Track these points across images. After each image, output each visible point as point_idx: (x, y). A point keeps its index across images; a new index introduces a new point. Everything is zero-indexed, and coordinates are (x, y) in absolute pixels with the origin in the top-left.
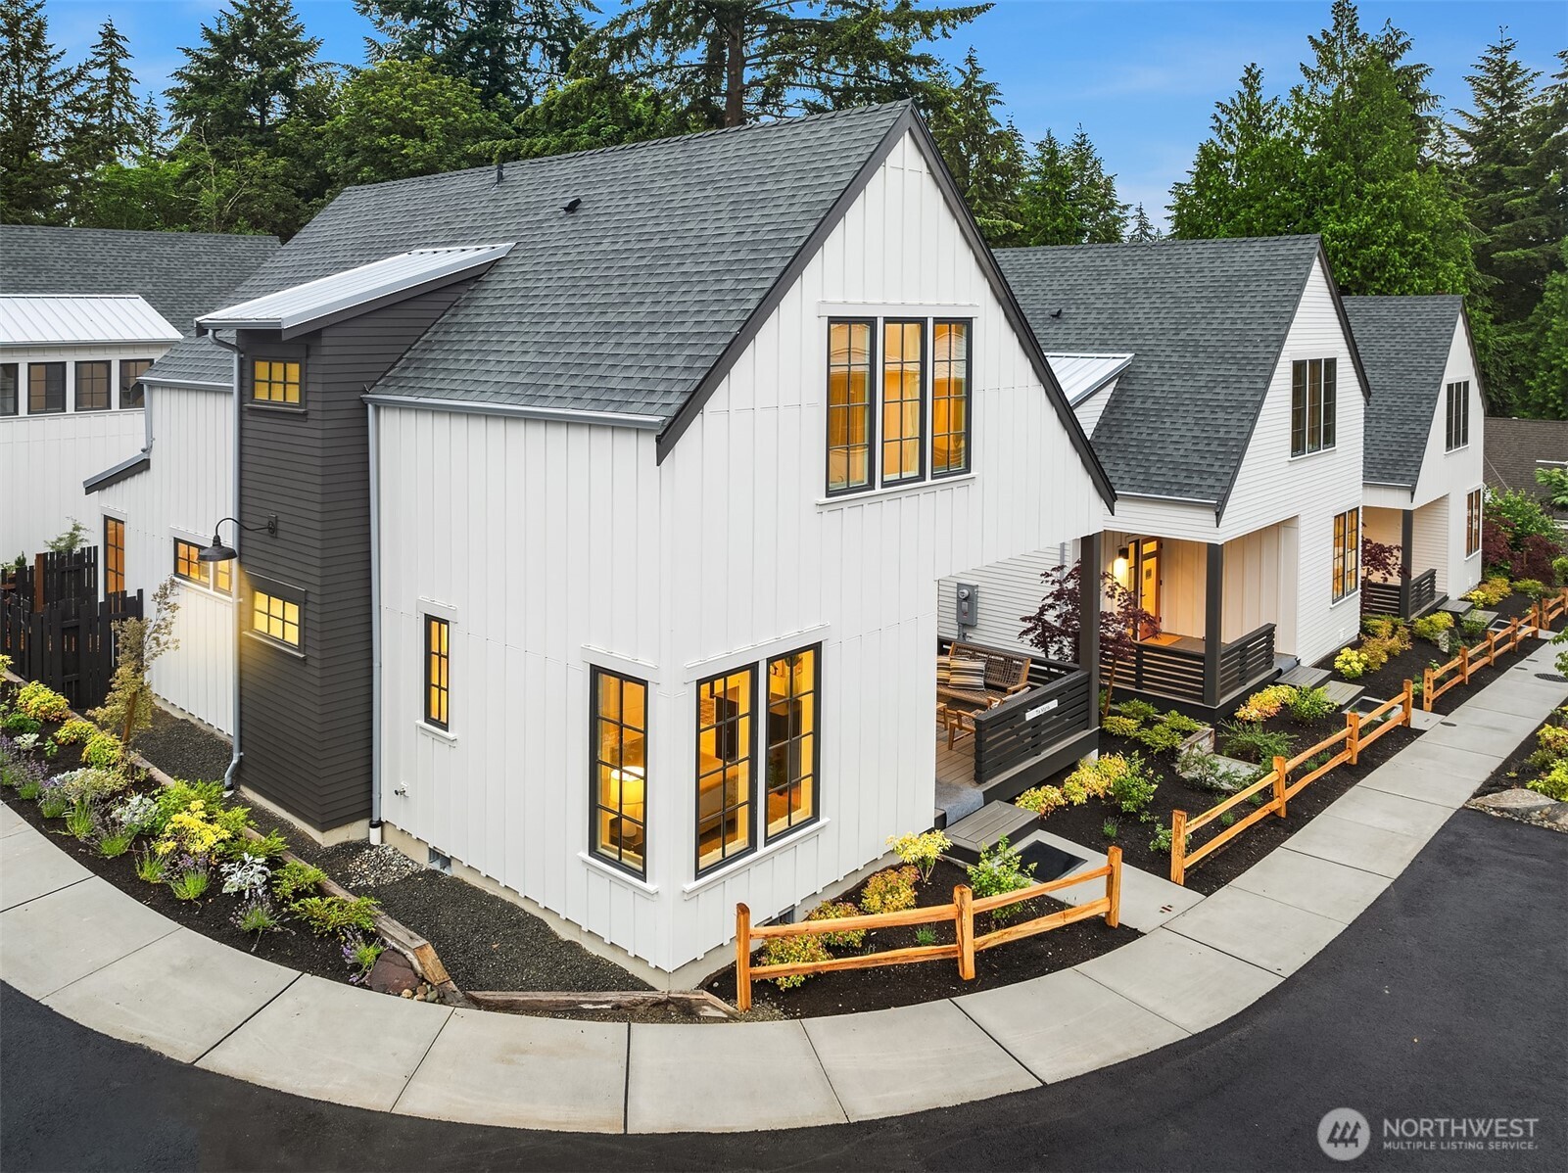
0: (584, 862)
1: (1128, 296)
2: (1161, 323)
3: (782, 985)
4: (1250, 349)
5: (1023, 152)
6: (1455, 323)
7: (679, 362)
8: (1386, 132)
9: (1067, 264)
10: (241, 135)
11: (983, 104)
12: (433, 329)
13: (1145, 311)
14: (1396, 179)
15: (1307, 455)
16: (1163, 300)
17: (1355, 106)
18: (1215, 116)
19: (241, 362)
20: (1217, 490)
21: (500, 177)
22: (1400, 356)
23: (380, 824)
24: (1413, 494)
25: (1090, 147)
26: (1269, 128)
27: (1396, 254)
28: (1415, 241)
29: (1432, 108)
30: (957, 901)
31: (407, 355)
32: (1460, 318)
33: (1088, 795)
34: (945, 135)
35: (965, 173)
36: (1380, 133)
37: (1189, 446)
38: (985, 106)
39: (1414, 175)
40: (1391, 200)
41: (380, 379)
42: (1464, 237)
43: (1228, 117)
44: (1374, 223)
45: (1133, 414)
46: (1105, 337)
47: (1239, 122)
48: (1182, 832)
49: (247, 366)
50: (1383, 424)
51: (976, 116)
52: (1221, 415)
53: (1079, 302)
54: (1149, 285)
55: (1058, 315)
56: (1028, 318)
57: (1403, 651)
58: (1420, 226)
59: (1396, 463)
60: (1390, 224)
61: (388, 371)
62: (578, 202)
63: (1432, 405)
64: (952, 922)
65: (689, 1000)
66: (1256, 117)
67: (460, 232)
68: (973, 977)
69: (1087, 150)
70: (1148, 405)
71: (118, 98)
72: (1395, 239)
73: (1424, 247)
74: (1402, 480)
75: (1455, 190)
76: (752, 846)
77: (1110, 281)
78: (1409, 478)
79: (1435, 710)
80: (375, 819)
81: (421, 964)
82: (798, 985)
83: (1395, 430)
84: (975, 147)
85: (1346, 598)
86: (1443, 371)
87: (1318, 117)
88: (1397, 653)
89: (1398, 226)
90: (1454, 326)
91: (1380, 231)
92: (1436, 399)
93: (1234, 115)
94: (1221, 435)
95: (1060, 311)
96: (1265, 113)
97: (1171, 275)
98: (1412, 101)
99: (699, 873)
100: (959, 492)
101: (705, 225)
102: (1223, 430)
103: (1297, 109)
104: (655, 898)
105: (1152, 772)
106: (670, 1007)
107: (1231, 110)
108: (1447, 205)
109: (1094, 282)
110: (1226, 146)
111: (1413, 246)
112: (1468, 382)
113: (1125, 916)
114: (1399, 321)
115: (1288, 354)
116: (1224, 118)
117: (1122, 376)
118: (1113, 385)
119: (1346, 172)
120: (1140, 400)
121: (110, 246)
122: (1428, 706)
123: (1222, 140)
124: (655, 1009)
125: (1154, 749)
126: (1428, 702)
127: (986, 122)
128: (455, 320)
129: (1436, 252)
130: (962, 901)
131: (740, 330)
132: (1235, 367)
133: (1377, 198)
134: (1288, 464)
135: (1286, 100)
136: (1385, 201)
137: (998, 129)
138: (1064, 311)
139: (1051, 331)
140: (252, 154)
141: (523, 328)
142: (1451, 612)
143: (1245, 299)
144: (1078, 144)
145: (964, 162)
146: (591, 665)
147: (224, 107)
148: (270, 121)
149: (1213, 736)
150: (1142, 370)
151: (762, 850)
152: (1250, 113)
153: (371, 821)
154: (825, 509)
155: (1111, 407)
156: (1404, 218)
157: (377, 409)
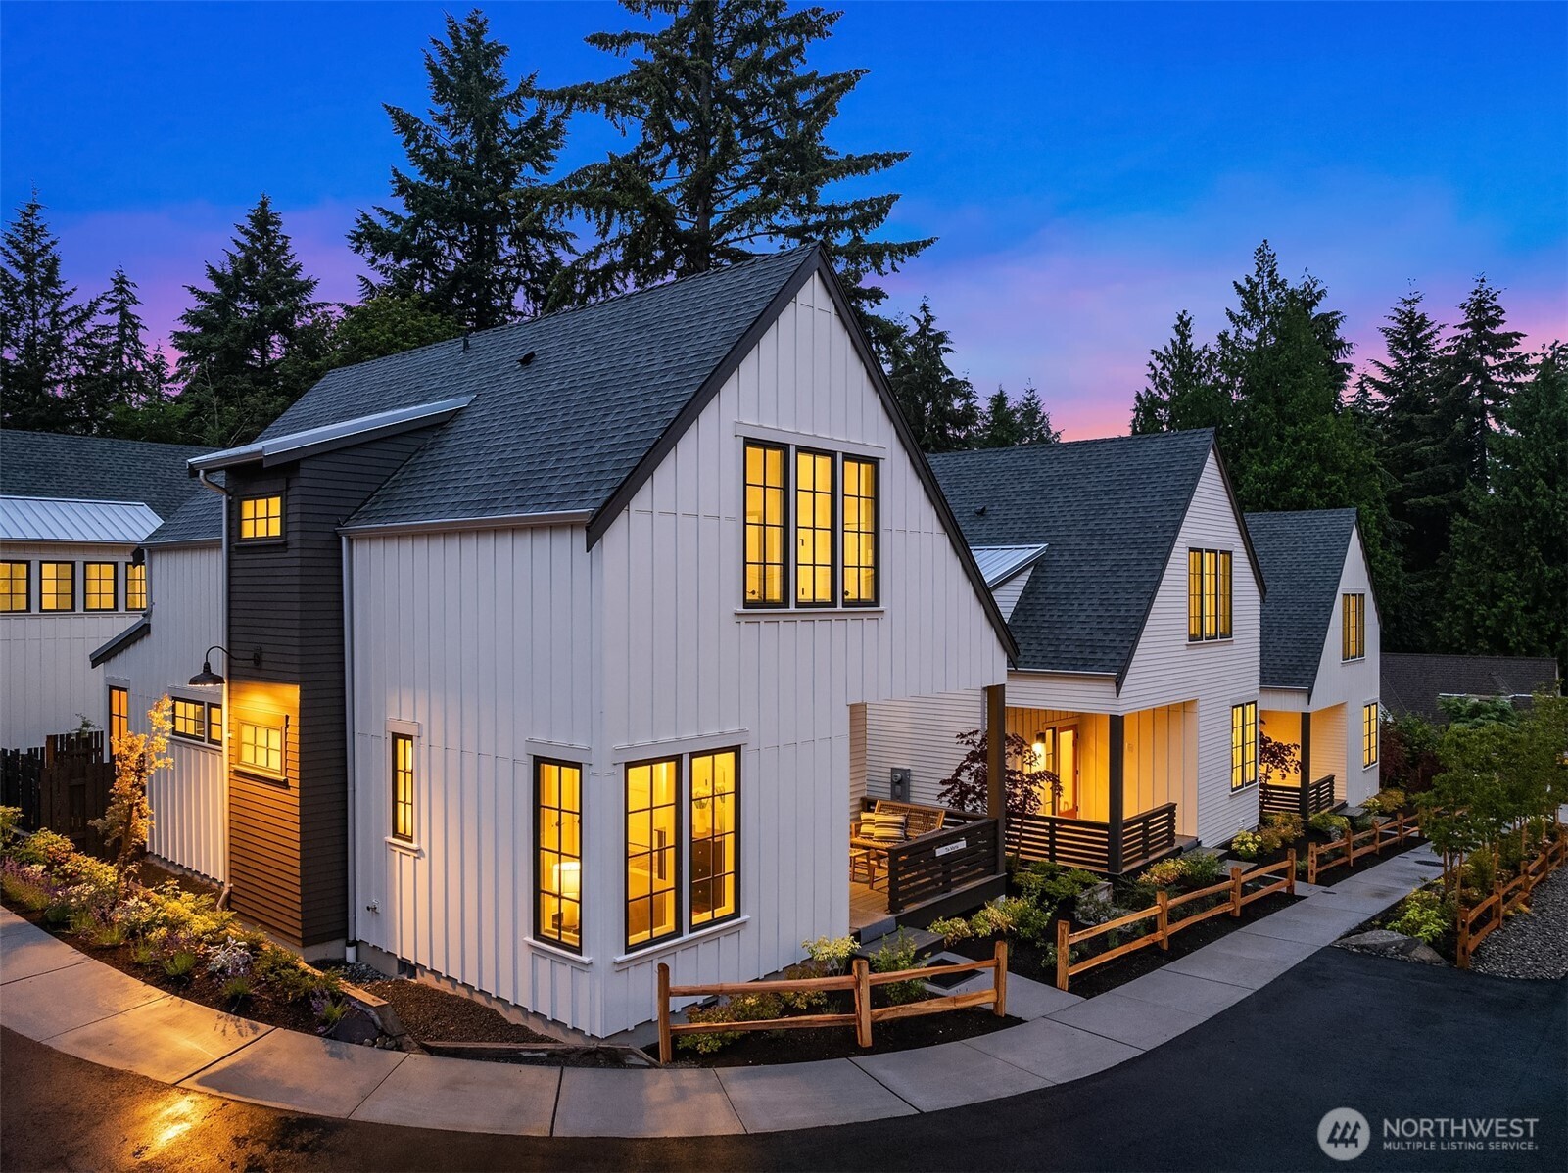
0: (531, 946)
1: (1045, 492)
2: (1073, 515)
3: (701, 1049)
4: (1149, 535)
5: (978, 408)
6: (1351, 534)
7: (608, 467)
8: (1305, 376)
9: (991, 466)
10: (243, 374)
11: (937, 351)
12: (401, 470)
13: (1060, 505)
14: (1314, 422)
15: (1204, 641)
16: (1075, 494)
17: (1275, 351)
18: (1150, 365)
19: (229, 503)
20: (1118, 663)
21: (466, 346)
22: (1301, 567)
23: (355, 943)
24: (1310, 696)
25: (1039, 402)
26: (1200, 375)
27: (1314, 495)
28: (1332, 483)
29: (1347, 356)
30: (856, 973)
31: (377, 493)
32: (1355, 531)
33: (993, 930)
34: (902, 383)
35: (921, 421)
36: (1299, 377)
37: (1095, 625)
38: (939, 355)
39: (1330, 418)
40: (1309, 443)
41: (353, 515)
42: (1376, 480)
43: (1162, 365)
44: (1294, 466)
45: (1047, 599)
46: (1023, 530)
47: (1171, 368)
48: (1065, 941)
49: (235, 508)
50: (1285, 632)
51: (930, 363)
52: (1123, 595)
53: (1001, 499)
54: (1063, 482)
55: (982, 513)
56: (956, 516)
57: (1296, 838)
58: (1336, 469)
59: (1295, 668)
60: (1308, 467)
61: (361, 506)
62: (532, 355)
63: (1328, 612)
64: (851, 992)
65: (615, 1049)
66: (1188, 364)
67: (429, 393)
68: (870, 1044)
69: (1037, 404)
70: (1059, 590)
71: (128, 345)
72: (1313, 481)
73: (1340, 489)
74: (1301, 684)
75: (1369, 436)
76: (678, 932)
77: (1028, 480)
78: (1306, 681)
79: (1318, 883)
80: (351, 938)
81: (381, 1019)
82: (715, 1050)
83: (1295, 637)
84: (931, 396)
85: (1245, 788)
86: (1339, 580)
87: (1243, 362)
88: (1291, 840)
89: (1316, 468)
90: (1349, 538)
91: (1299, 472)
92: (1332, 607)
93: (1167, 363)
94: (1122, 613)
95: (984, 509)
96: (1196, 359)
97: (1083, 471)
98: (1328, 347)
99: (629, 949)
100: (869, 625)
101: (640, 360)
102: (1124, 608)
103: (1223, 354)
104: (590, 969)
105: (1047, 903)
106: (600, 1056)
107: (1165, 357)
108: (1361, 449)
109: (1016, 481)
110: (1160, 393)
111: (1329, 488)
112: (1363, 595)
113: (1009, 1009)
114: (1300, 534)
115: (1184, 540)
116: (1158, 365)
117: (1038, 564)
118: (1029, 572)
119: (1268, 415)
120: (1051, 586)
121: (117, 454)
122: (1312, 878)
123: (1156, 388)
124: (587, 1058)
125: (1056, 899)
126: (1312, 875)
127: (940, 370)
128: (421, 461)
129: (1351, 496)
130: (860, 972)
131: (662, 435)
132: (1136, 551)
133: (1296, 441)
134: (1185, 648)
135: (1214, 346)
136: (1303, 443)
137: (950, 377)
138: (987, 509)
139: (976, 527)
140: (252, 392)
141: (480, 459)
142: (1348, 817)
143: (1147, 490)
144: (1028, 400)
145: (921, 409)
146: (534, 756)
147: (226, 344)
148: (270, 362)
149: (1111, 890)
150: (1054, 559)
151: (687, 936)
152: (1181, 360)
153: (347, 940)
154: (743, 620)
155: (1027, 592)
156: (1321, 459)
157: (350, 541)
